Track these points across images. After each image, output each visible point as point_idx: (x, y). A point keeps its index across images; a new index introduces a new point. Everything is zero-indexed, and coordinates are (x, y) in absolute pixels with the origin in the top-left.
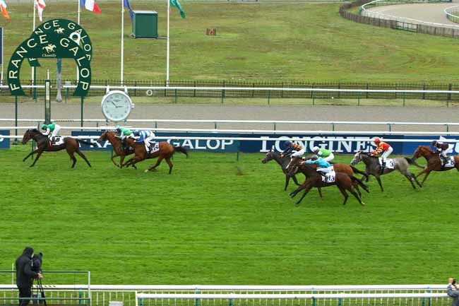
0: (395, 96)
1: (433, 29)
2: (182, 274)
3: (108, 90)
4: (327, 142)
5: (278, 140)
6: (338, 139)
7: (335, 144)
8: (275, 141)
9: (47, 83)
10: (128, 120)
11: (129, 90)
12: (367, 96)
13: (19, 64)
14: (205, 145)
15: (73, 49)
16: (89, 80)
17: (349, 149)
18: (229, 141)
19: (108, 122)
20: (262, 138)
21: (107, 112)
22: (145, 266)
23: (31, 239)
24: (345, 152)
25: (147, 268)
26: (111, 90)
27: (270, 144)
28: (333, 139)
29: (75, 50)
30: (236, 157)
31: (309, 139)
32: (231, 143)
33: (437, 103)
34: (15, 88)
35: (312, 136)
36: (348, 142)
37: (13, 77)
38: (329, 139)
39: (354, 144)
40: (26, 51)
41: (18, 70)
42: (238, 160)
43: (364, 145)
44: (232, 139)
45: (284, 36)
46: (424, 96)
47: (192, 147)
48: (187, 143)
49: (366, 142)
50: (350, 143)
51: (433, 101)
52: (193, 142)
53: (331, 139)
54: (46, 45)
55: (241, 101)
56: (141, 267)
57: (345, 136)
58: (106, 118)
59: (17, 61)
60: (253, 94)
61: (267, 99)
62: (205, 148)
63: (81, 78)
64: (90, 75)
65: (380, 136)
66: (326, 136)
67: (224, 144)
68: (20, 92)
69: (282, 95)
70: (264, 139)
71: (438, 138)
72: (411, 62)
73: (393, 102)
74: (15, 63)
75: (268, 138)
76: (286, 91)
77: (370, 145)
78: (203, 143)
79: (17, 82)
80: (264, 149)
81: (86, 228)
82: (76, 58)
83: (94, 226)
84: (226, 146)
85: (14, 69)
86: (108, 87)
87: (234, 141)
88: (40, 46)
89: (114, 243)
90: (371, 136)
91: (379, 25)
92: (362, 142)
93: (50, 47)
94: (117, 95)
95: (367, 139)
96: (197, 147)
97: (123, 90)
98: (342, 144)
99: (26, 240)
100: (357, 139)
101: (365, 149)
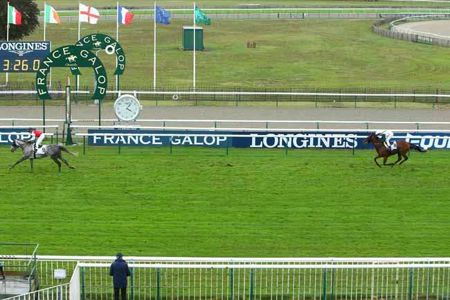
0: (389, 100)
1: (446, 42)
2: (140, 249)
3: (119, 95)
4: (308, 139)
5: (265, 137)
6: (318, 136)
7: (316, 140)
8: (263, 138)
9: (68, 88)
10: (137, 120)
11: (137, 94)
12: (364, 99)
13: (46, 72)
14: (202, 141)
15: (91, 59)
16: (105, 86)
17: (327, 144)
18: (223, 138)
19: (120, 122)
20: (251, 135)
21: (119, 113)
22: (110, 242)
23: (23, 218)
24: (324, 147)
25: (112, 244)
26: (122, 94)
27: (259, 141)
28: (314, 136)
29: (93, 60)
30: (226, 152)
31: (292, 135)
32: (225, 139)
33: (425, 105)
34: (43, 93)
35: (295, 133)
36: (326, 139)
37: (41, 83)
38: (310, 136)
39: (332, 140)
40: (51, 61)
41: (45, 77)
42: (227, 154)
43: (340, 141)
44: (226, 136)
45: (316, 48)
46: (414, 100)
47: (191, 143)
48: (187, 139)
49: (343, 138)
50: (328, 139)
51: (421, 104)
52: (192, 138)
53: (312, 136)
54: (69, 56)
55: (253, 104)
56: (108, 243)
57: (324, 133)
58: (118, 118)
59: (44, 70)
60: (264, 98)
61: (276, 103)
62: (202, 144)
63: (99, 85)
64: (106, 81)
65: (354, 133)
66: (307, 133)
67: (218, 140)
68: (48, 97)
69: (290, 99)
70: (254, 136)
71: (405, 134)
72: (417, 70)
73: (386, 105)
74: (43, 71)
75: (257, 135)
76: (294, 95)
77: (346, 141)
78: (201, 139)
79: (44, 88)
80: (253, 145)
81: (73, 210)
82: (94, 67)
83: (82, 209)
84: (220, 142)
85: (42, 76)
86: (120, 92)
87: (228, 138)
88: (64, 57)
89: (92, 223)
90: (347, 134)
91: (402, 39)
92: (339, 139)
93: (72, 58)
94: (127, 98)
95: (344, 136)
96: (196, 143)
97: (133, 94)
98: (321, 140)
99: (20, 220)
100: (334, 136)
101: (342, 144)
